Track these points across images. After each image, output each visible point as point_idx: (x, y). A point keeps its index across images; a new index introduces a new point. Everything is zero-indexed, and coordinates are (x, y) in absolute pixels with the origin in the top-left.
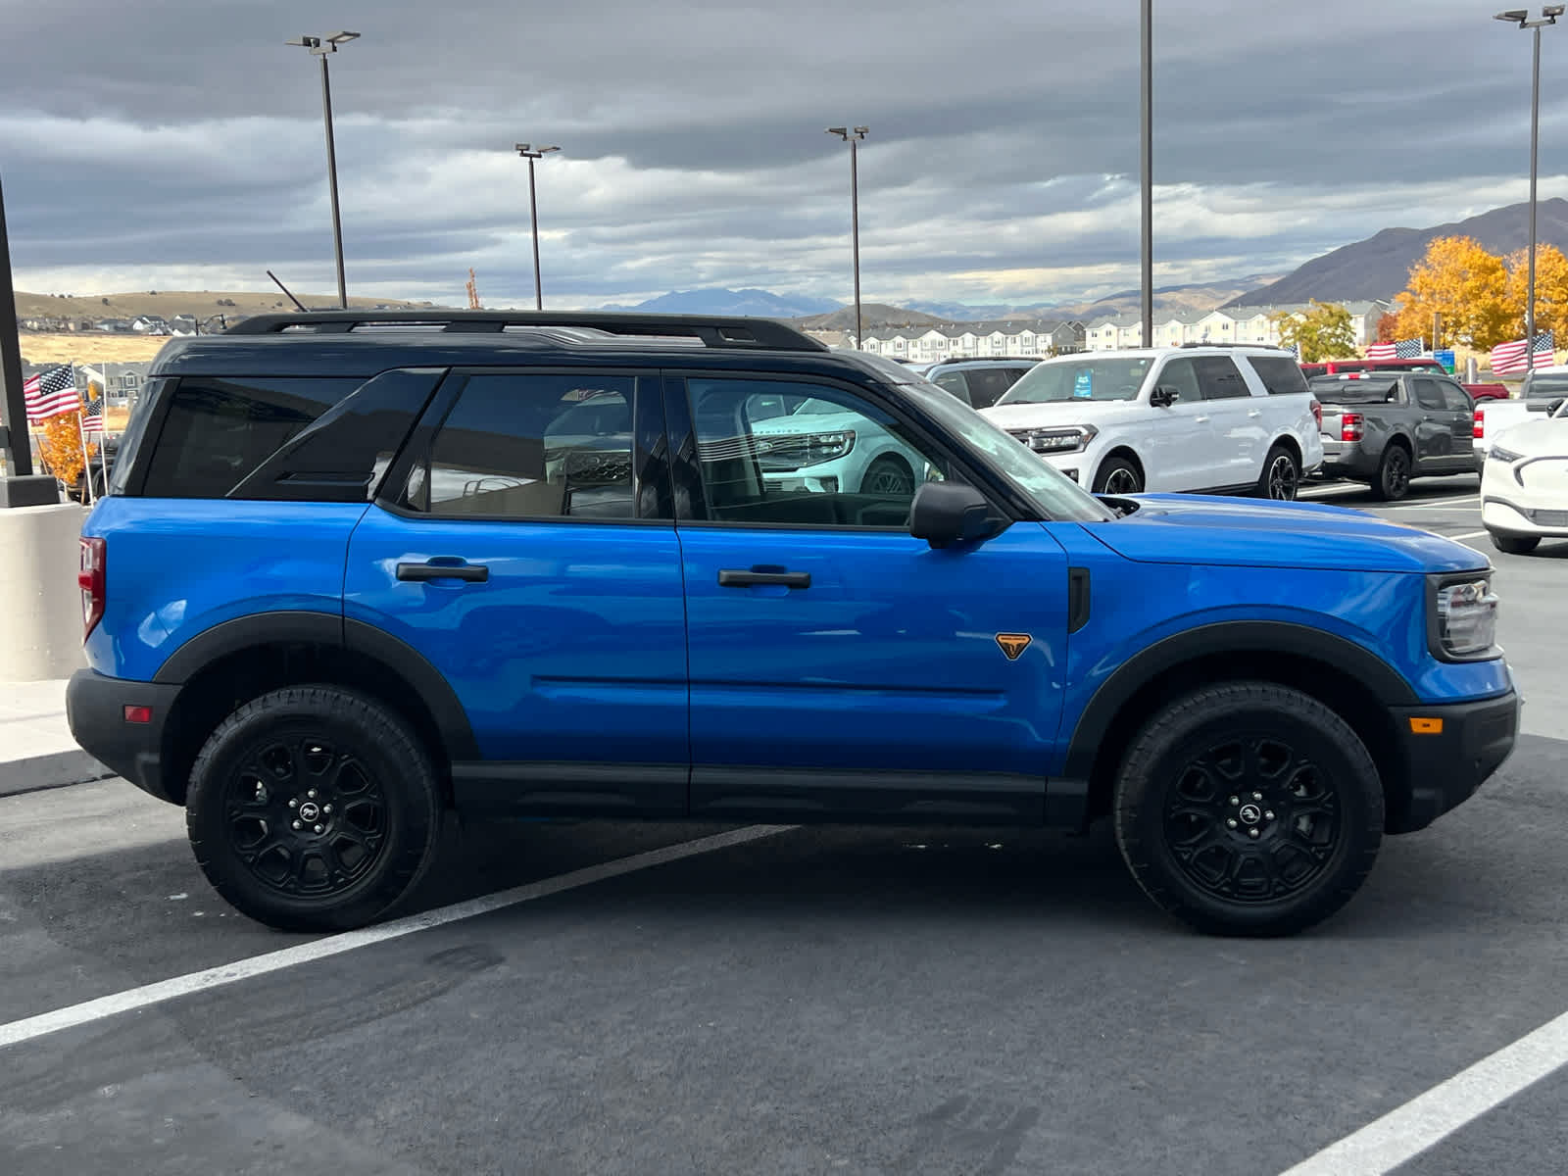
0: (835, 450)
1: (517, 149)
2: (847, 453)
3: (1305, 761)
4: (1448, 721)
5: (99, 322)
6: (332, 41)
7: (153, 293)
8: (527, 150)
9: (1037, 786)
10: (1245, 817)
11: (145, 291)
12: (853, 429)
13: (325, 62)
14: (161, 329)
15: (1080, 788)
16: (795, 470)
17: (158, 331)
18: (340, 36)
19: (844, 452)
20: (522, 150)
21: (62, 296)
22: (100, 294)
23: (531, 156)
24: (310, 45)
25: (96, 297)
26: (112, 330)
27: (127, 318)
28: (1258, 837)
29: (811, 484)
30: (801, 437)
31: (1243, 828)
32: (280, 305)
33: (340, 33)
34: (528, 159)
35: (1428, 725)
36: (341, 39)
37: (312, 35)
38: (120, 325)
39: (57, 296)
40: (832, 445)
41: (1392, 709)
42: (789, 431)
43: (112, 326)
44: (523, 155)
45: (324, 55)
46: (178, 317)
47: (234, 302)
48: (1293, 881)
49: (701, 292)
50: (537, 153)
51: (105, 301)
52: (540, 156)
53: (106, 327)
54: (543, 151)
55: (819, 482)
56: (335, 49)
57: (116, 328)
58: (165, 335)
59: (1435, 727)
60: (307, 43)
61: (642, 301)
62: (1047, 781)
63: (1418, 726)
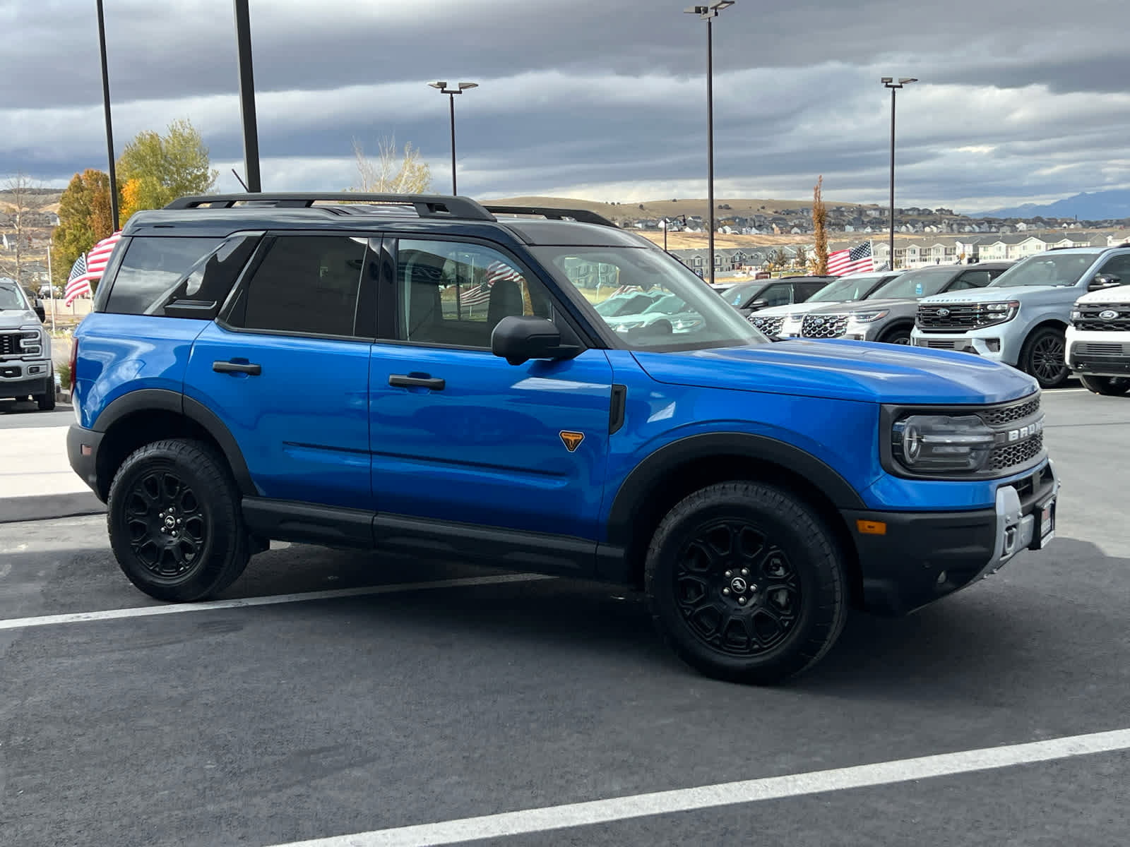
0: (1001, 316)
1: (882, 82)
2: (1011, 319)
3: (775, 547)
4: (891, 526)
5: (637, 221)
6: (715, 8)
7: (675, 201)
8: (891, 82)
9: (589, 547)
10: (735, 587)
11: (669, 199)
12: (1018, 300)
13: (710, 24)
14: (678, 227)
15: (619, 552)
16: (964, 332)
17: (676, 229)
18: (719, 5)
19: (1008, 318)
20: (887, 83)
21: (613, 204)
22: (638, 202)
23: (894, 87)
24: (700, 12)
25: (636, 204)
26: (644, 227)
27: (655, 219)
28: (745, 604)
29: (977, 344)
30: (972, 306)
31: (734, 596)
32: (763, 208)
33: (720, 2)
34: (891, 89)
35: (873, 527)
36: (720, 6)
37: (702, 5)
38: (650, 224)
39: (610, 203)
40: (997, 312)
41: (842, 511)
42: (964, 300)
43: (644, 224)
44: (887, 86)
45: (709, 18)
46: (690, 218)
47: (730, 206)
48: (765, 641)
49: (1107, 193)
50: (899, 84)
51: (641, 206)
52: (901, 87)
53: (640, 226)
54: (904, 82)
55: (984, 342)
56: (716, 14)
57: (646, 226)
58: (679, 231)
59: (879, 528)
60: (698, 10)
61: (1056, 201)
62: (598, 545)
63: (865, 526)
